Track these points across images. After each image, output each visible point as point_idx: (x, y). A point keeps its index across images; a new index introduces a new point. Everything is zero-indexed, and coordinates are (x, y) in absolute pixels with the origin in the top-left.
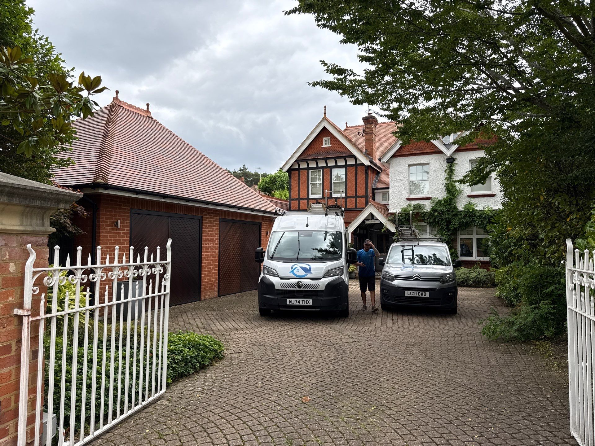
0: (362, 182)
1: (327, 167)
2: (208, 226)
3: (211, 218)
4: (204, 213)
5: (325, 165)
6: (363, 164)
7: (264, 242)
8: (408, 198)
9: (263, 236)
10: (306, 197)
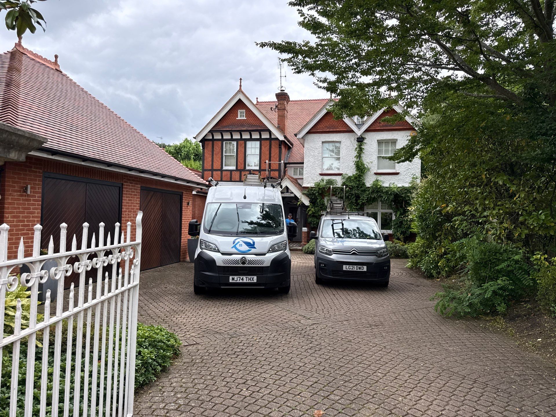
0: (275, 156)
1: (241, 139)
2: (129, 194)
3: (132, 186)
4: (124, 180)
5: (239, 137)
6: (277, 139)
7: (185, 213)
8: (321, 173)
9: (184, 206)
10: (220, 168)
